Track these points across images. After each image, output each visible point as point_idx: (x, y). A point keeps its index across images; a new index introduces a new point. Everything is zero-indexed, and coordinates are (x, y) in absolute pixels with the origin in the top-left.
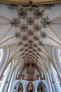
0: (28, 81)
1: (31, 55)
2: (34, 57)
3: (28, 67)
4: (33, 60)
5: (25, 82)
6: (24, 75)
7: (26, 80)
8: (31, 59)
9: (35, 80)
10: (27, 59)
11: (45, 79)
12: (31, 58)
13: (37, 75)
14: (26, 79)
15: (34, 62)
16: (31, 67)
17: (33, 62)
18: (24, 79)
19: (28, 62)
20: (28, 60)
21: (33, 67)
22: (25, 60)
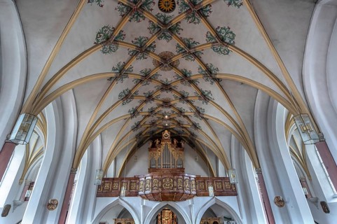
0: (156, 200)
1: (166, 87)
2: (183, 97)
3: (154, 146)
4: (181, 112)
5: (144, 207)
6: (137, 178)
7: (146, 197)
8: (169, 110)
9: (190, 196)
10: (147, 107)
11: (236, 194)
12: (166, 103)
13: (198, 178)
14: (147, 192)
15: (185, 121)
16: (171, 149)
17: (179, 124)
18: (136, 194)
19: (153, 124)
20: (152, 111)
21: (179, 145)
22: (135, 113)
